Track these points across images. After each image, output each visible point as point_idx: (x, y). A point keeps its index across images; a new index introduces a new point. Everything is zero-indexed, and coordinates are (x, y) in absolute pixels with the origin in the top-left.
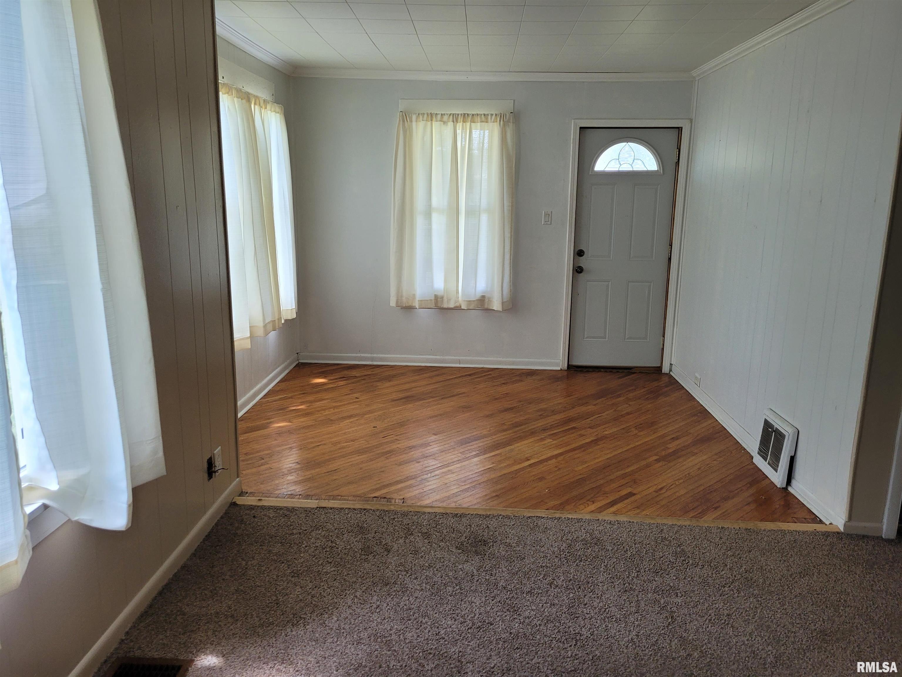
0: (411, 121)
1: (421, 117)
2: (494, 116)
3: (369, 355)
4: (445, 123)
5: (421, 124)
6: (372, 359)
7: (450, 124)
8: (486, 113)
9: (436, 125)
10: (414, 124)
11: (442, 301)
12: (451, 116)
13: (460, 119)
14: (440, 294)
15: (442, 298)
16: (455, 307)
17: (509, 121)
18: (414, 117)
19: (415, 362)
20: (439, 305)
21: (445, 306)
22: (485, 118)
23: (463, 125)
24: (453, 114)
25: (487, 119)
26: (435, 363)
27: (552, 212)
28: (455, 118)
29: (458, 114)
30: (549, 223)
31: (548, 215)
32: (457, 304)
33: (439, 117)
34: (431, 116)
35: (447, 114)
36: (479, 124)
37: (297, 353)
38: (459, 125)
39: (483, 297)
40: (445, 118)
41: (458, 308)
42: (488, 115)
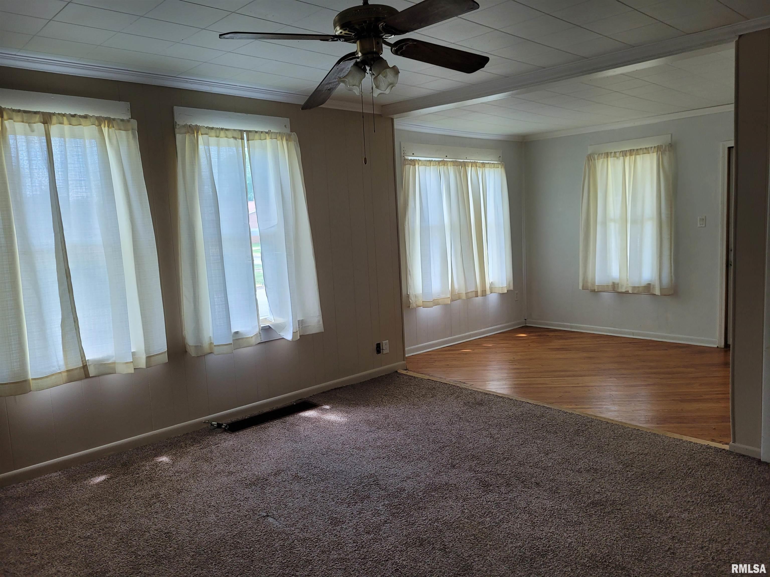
0: (595, 160)
1: (600, 155)
2: (653, 149)
3: (569, 324)
4: (617, 158)
5: (601, 161)
6: (571, 327)
7: (622, 158)
8: (647, 147)
9: (611, 160)
10: (596, 161)
11: (618, 287)
12: (622, 152)
13: (628, 154)
14: (616, 281)
15: (618, 284)
16: (625, 291)
17: (665, 150)
18: (596, 156)
19: (602, 332)
20: (616, 290)
21: (620, 290)
22: (647, 150)
23: (630, 158)
24: (623, 151)
25: (648, 151)
26: (615, 333)
27: (705, 217)
28: (624, 154)
29: (627, 151)
30: (704, 226)
31: (704, 220)
32: (627, 290)
33: (613, 154)
34: (607, 155)
35: (619, 152)
36: (641, 156)
37: (525, 319)
38: (627, 159)
39: (649, 284)
40: (618, 154)
41: (627, 293)
42: (648, 148)
